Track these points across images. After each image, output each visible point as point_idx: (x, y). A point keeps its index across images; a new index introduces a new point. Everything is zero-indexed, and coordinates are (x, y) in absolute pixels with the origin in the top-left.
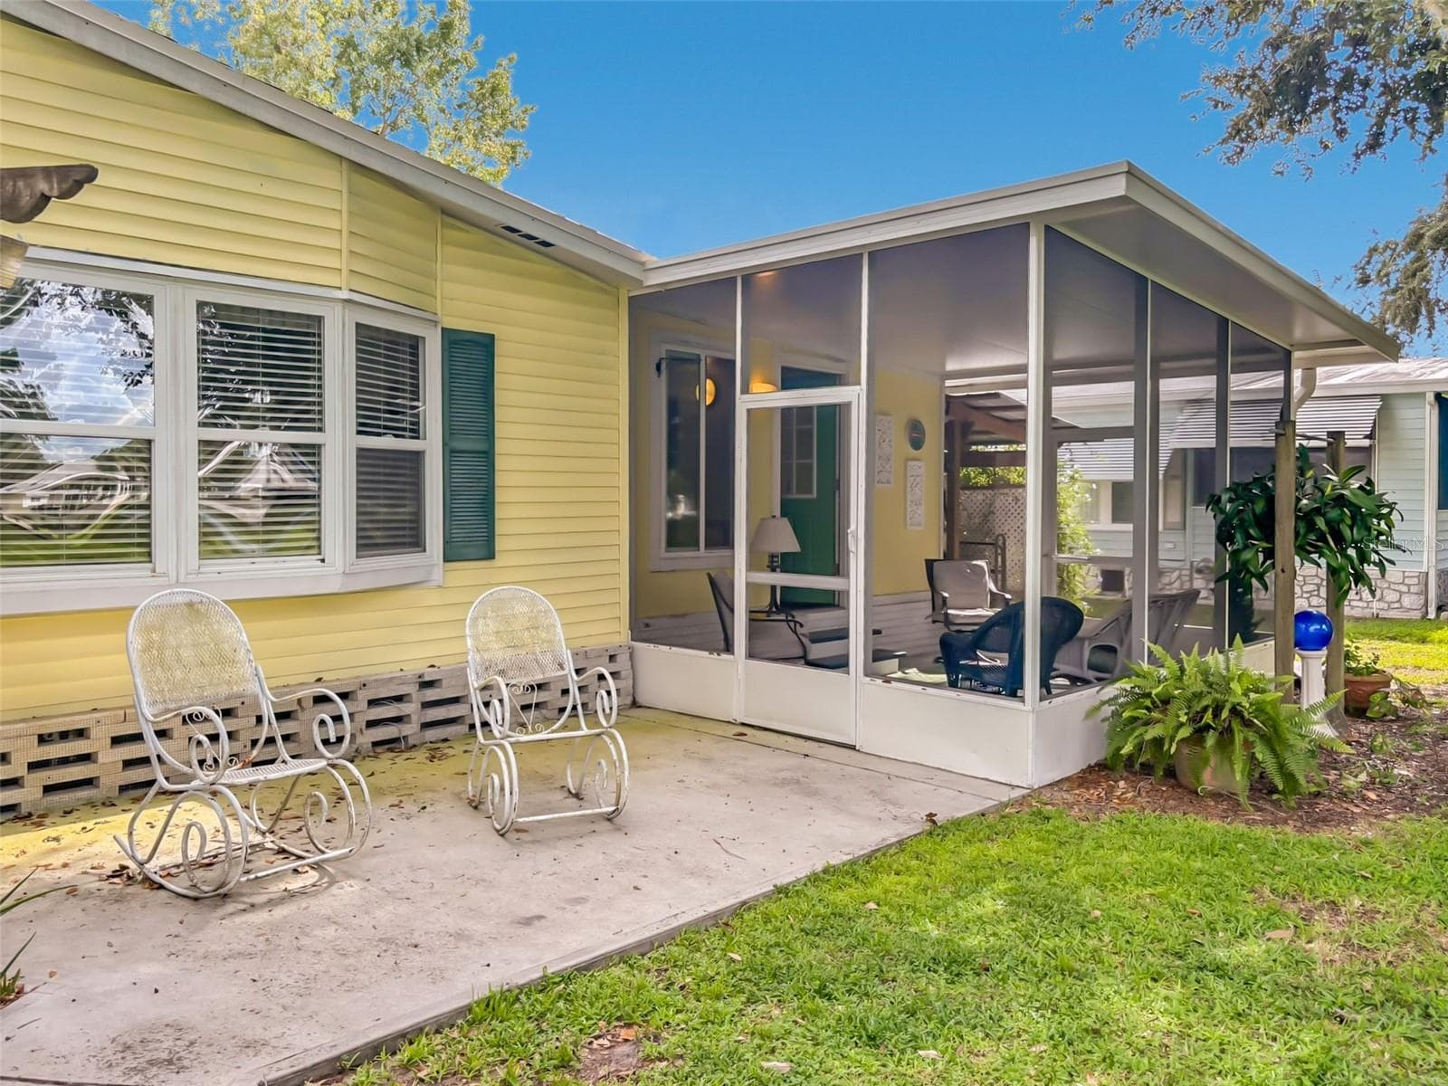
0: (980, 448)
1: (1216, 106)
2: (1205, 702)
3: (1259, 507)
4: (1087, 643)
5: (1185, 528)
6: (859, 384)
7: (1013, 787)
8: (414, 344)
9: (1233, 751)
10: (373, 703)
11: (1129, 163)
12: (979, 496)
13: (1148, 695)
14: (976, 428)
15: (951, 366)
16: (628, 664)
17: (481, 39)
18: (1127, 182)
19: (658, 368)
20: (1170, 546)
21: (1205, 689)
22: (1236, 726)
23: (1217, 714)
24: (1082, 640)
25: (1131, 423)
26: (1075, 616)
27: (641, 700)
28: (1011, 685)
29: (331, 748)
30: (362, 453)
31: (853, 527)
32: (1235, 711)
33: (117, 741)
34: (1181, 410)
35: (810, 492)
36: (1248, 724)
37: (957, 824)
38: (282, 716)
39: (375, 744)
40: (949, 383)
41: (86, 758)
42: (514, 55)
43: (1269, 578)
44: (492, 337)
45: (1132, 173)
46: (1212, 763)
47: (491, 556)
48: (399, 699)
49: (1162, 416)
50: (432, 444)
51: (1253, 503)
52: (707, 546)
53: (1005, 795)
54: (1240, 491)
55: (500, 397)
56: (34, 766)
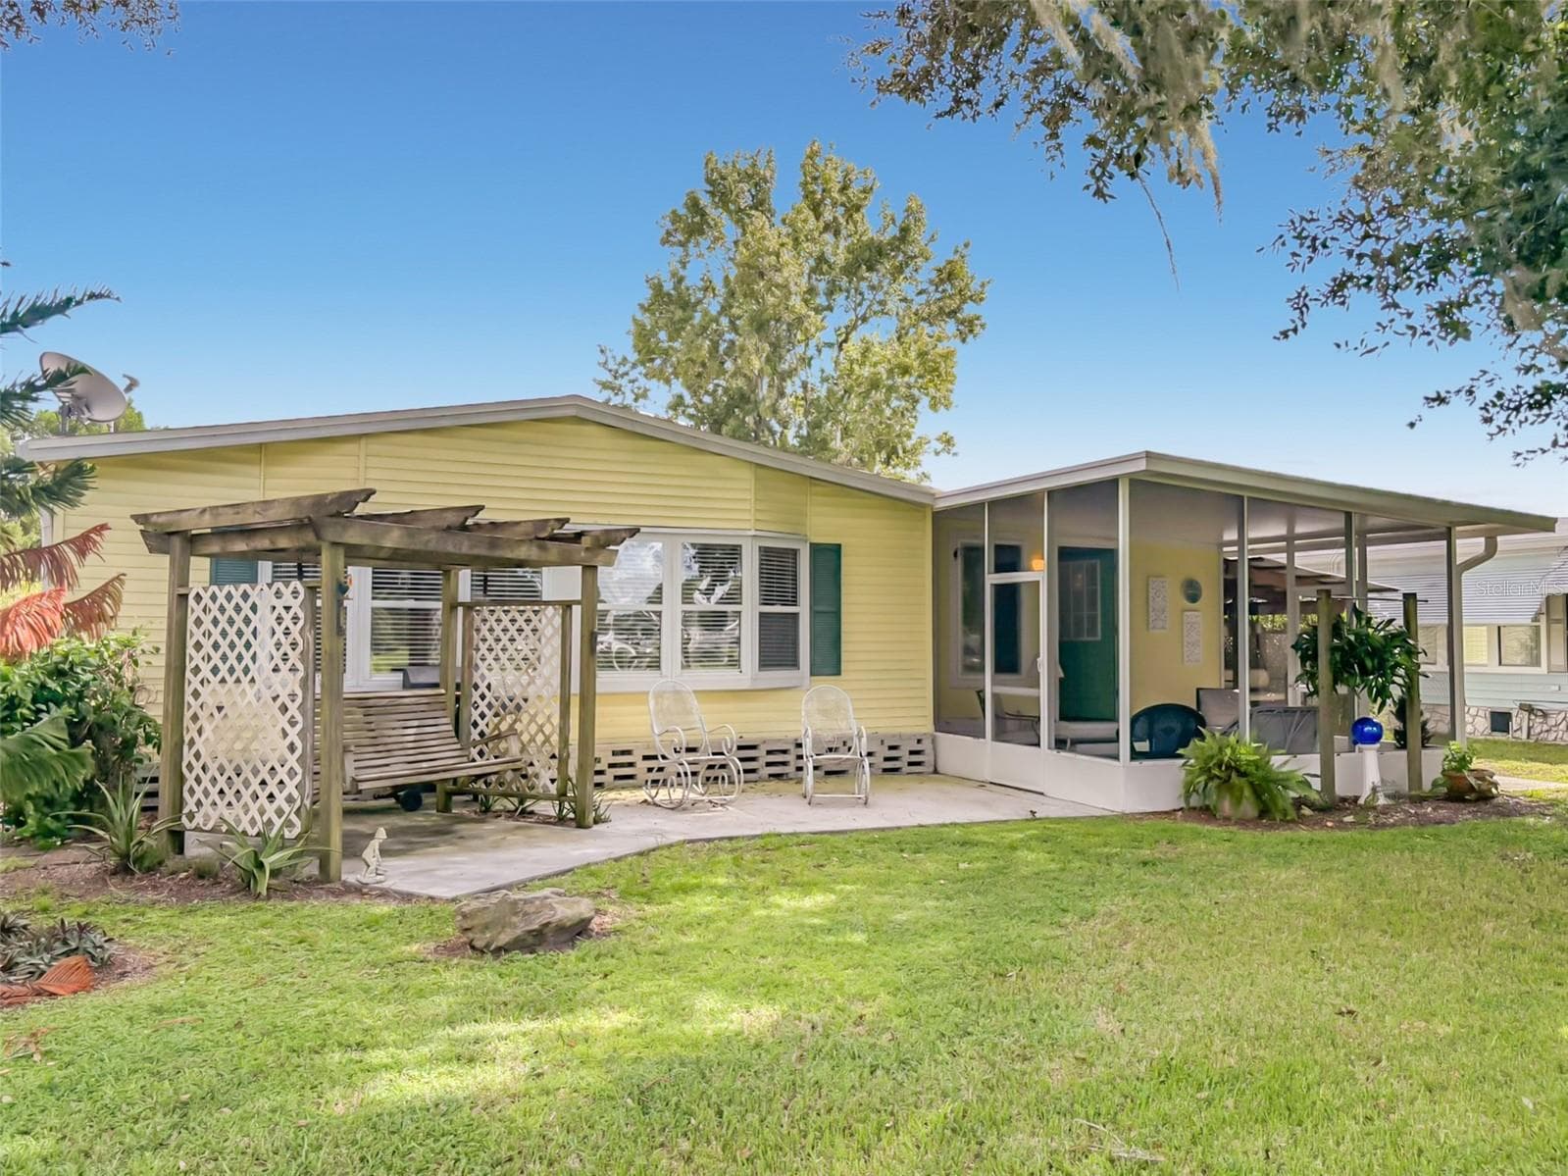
6: (1043, 570)
7: (1113, 812)
8: (795, 553)
10: (769, 752)
15: (1227, 537)
16: (931, 746)
18: (1148, 461)
19: (955, 554)
27: (939, 769)
30: (762, 615)
33: (646, 758)
35: (1095, 635)
37: (1050, 819)
39: (770, 775)
40: (1225, 549)
41: (631, 765)
44: (839, 546)
47: (839, 673)
48: (785, 752)
50: (803, 609)
56: (611, 766)
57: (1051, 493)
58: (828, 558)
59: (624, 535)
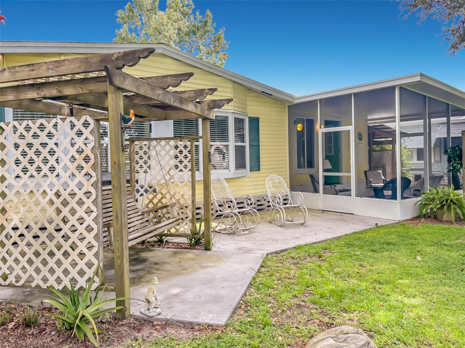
0: (377, 140)
1: (446, 40)
2: (443, 199)
3: (458, 152)
4: (412, 189)
5: (441, 162)
6: (352, 125)
7: (395, 221)
9: (451, 210)
11: (421, 73)
12: (377, 153)
13: (429, 198)
14: (377, 134)
15: (369, 118)
17: (215, 24)
18: (420, 77)
19: (295, 123)
20: (436, 167)
21: (444, 196)
22: (452, 204)
23: (447, 201)
24: (411, 188)
25: (423, 132)
26: (409, 181)
28: (394, 197)
29: (249, 206)
30: (236, 146)
31: (351, 160)
32: (451, 201)
34: (439, 126)
35: (332, 153)
36: (455, 204)
37: (383, 226)
38: (220, 206)
40: (368, 122)
42: (224, 28)
43: (461, 170)
44: (259, 118)
45: (422, 75)
46: (446, 213)
47: (259, 170)
48: (242, 203)
49: (432, 128)
50: (247, 144)
51: (456, 151)
52: (307, 167)
53: (393, 222)
54: (453, 148)
55: (261, 132)
57: (355, 94)
58: (255, 122)
59: (224, 102)
